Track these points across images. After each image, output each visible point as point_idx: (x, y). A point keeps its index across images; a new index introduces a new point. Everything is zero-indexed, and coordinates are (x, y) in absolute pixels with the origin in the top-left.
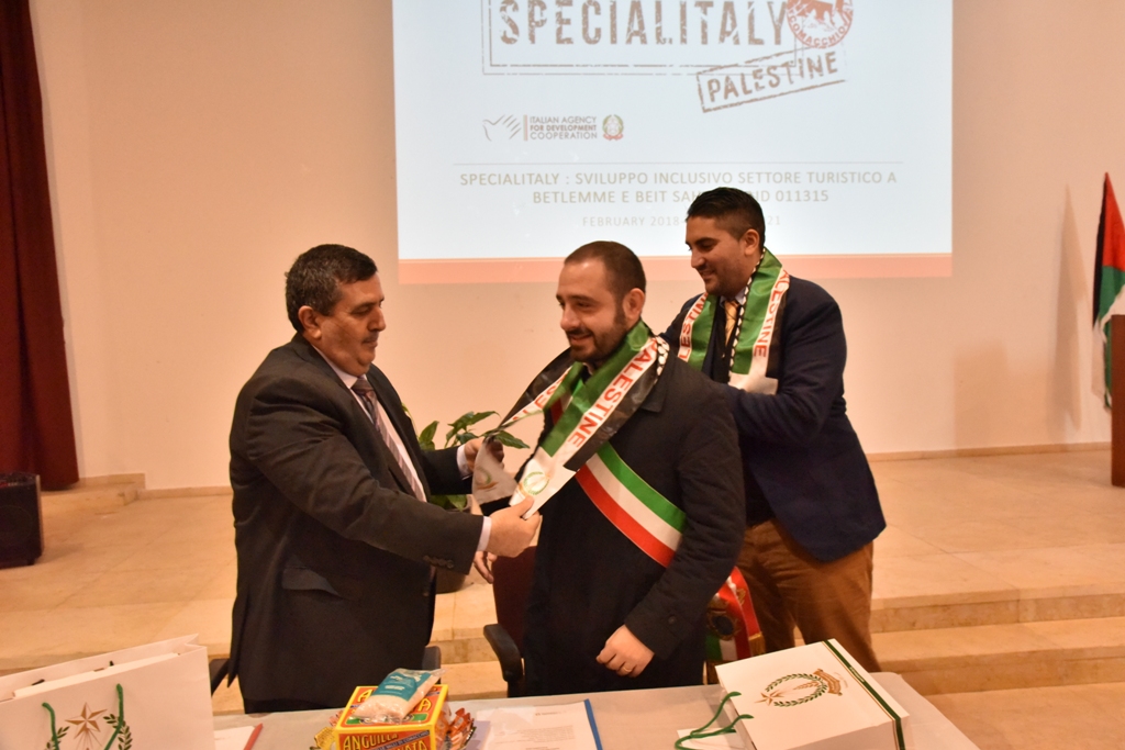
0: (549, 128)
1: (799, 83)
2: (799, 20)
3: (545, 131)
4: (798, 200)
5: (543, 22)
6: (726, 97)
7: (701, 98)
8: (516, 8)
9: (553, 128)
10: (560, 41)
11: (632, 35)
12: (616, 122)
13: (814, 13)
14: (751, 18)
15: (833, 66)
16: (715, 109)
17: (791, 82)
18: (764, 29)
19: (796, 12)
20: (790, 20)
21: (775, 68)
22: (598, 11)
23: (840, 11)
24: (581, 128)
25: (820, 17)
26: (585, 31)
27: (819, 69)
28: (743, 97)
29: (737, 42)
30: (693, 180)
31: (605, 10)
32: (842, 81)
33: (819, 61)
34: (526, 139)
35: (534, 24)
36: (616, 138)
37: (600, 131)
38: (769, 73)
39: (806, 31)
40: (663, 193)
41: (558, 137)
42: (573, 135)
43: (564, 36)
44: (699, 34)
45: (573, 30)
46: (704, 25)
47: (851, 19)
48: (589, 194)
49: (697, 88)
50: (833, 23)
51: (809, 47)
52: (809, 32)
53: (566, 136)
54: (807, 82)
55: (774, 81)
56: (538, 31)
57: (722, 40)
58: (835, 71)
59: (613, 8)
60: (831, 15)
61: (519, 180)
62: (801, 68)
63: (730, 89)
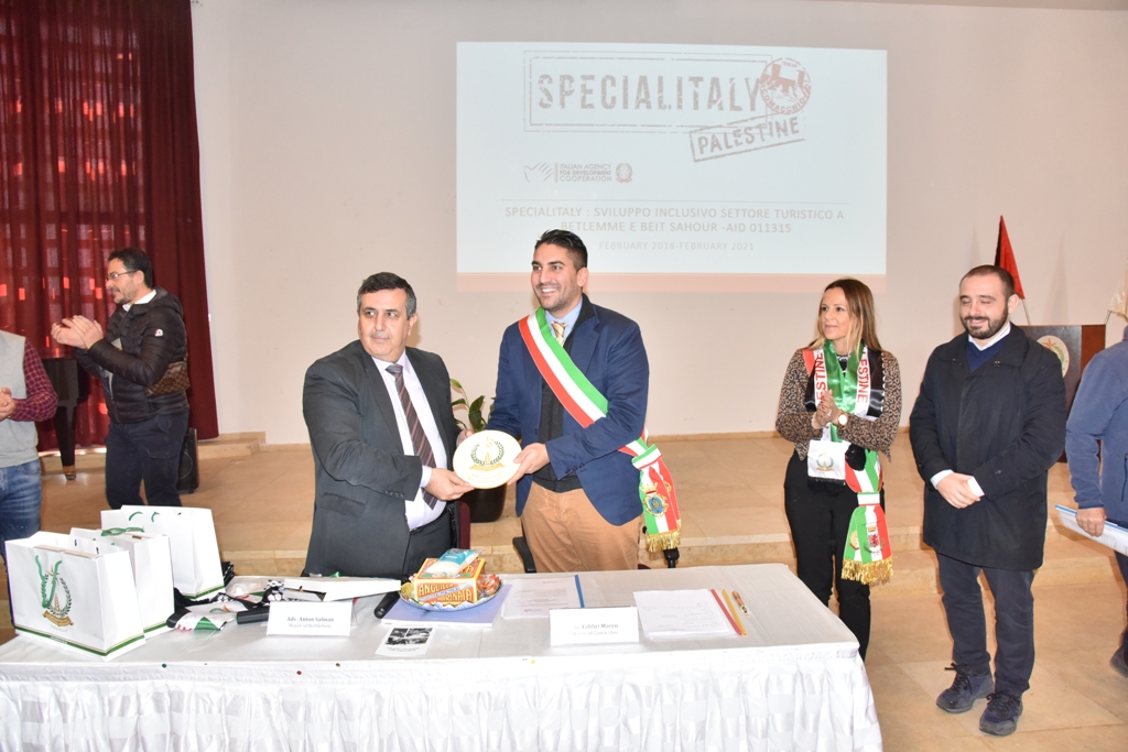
0: (574, 173)
1: (769, 140)
2: (769, 92)
3: (571, 175)
4: (768, 231)
5: (571, 92)
6: (712, 151)
7: (693, 151)
8: (550, 81)
9: (577, 173)
10: (584, 106)
11: (640, 102)
12: (627, 168)
13: (781, 87)
14: (732, 90)
15: (796, 128)
16: (704, 160)
17: (763, 140)
18: (742, 99)
19: (767, 87)
20: (762, 92)
21: (750, 128)
22: (613, 84)
23: (801, 86)
24: (599, 173)
25: (785, 90)
26: (604, 98)
27: (785, 131)
28: (725, 151)
29: (721, 108)
31: (620, 83)
32: (803, 140)
33: (785, 124)
34: (556, 181)
35: (564, 93)
36: (626, 181)
37: (614, 175)
38: (746, 133)
39: (774, 101)
40: (662, 224)
41: (581, 180)
42: (593, 179)
43: (587, 102)
44: (692, 102)
45: (595, 98)
46: (696, 95)
47: (809, 92)
48: (605, 223)
49: (689, 143)
50: (796, 96)
51: (778, 113)
52: (777, 102)
53: (588, 179)
54: (775, 140)
55: (750, 139)
56: (567, 98)
57: (710, 107)
58: (797, 132)
59: (626, 81)
60: (794, 89)
61: (551, 212)
62: (771, 129)
63: (716, 144)
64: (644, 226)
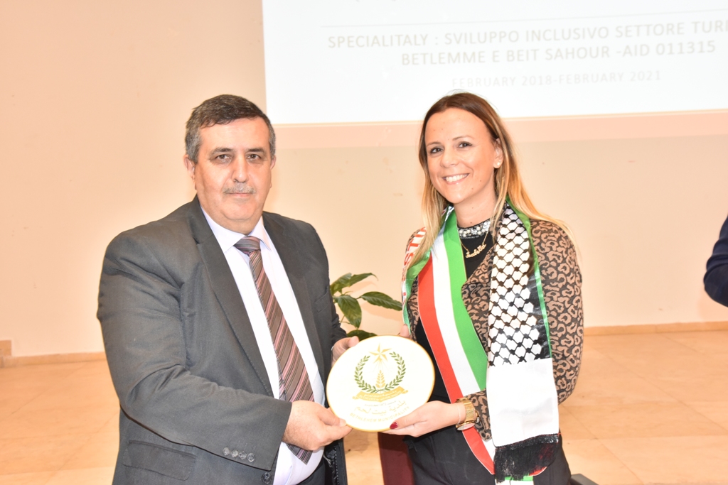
4: (681, 52)
30: (566, 36)
40: (535, 51)
48: (458, 54)
61: (387, 41)
64: (510, 56)
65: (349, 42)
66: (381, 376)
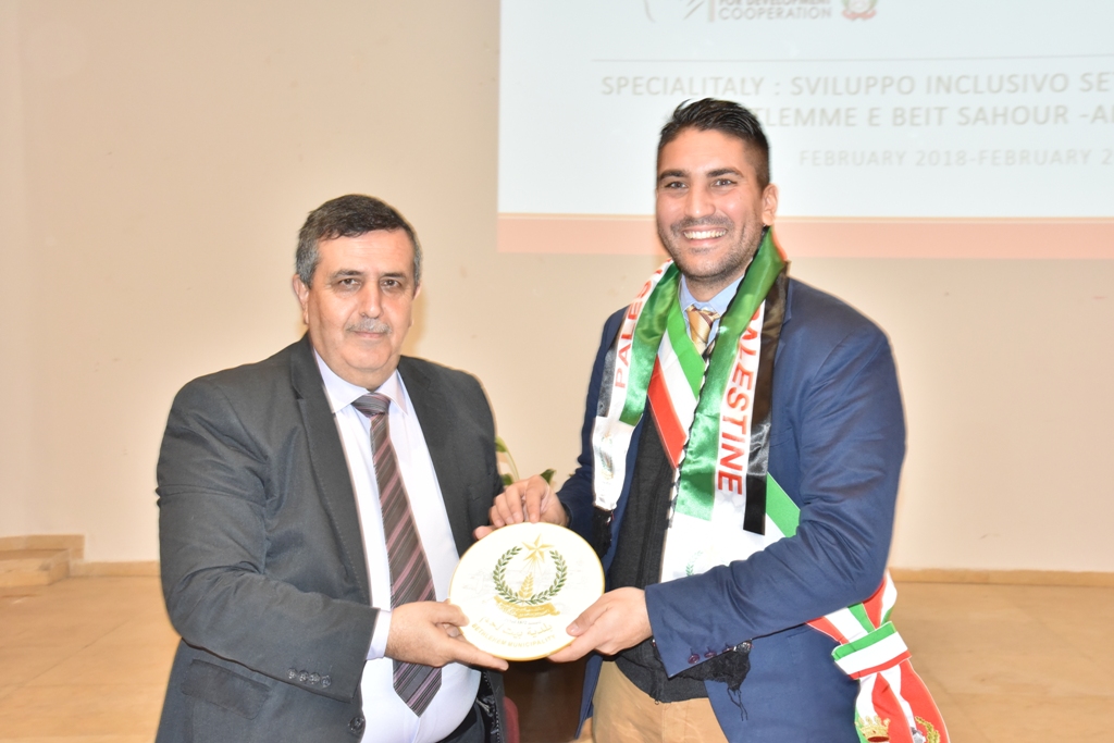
0: (751, 1)
9: (757, 1)
30: (995, 86)
34: (711, 18)
36: (865, 16)
37: (836, 5)
40: (941, 109)
41: (764, 16)
42: (790, 13)
48: (812, 111)
53: (779, 14)
64: (899, 116)
65: (635, 86)
66: (529, 581)
